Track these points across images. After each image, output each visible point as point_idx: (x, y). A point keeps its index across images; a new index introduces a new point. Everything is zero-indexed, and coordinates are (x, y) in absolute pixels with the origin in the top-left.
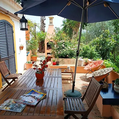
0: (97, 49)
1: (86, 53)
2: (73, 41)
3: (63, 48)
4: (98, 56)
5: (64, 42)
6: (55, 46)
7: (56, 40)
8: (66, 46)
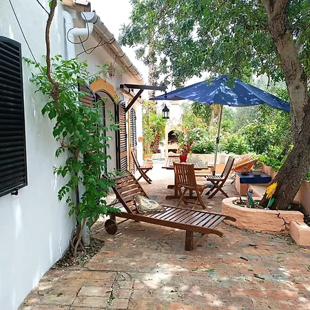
0: (250, 141)
1: (232, 146)
2: (211, 128)
3: (198, 139)
4: (251, 151)
5: (199, 131)
6: (185, 136)
7: (187, 127)
8: (202, 136)
